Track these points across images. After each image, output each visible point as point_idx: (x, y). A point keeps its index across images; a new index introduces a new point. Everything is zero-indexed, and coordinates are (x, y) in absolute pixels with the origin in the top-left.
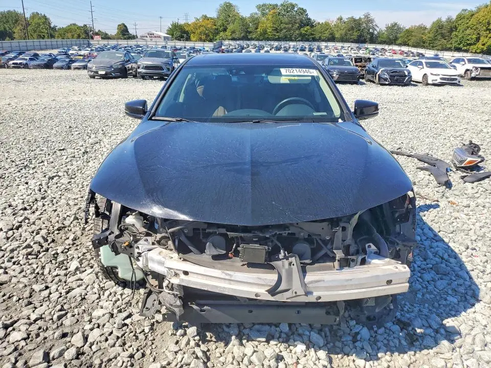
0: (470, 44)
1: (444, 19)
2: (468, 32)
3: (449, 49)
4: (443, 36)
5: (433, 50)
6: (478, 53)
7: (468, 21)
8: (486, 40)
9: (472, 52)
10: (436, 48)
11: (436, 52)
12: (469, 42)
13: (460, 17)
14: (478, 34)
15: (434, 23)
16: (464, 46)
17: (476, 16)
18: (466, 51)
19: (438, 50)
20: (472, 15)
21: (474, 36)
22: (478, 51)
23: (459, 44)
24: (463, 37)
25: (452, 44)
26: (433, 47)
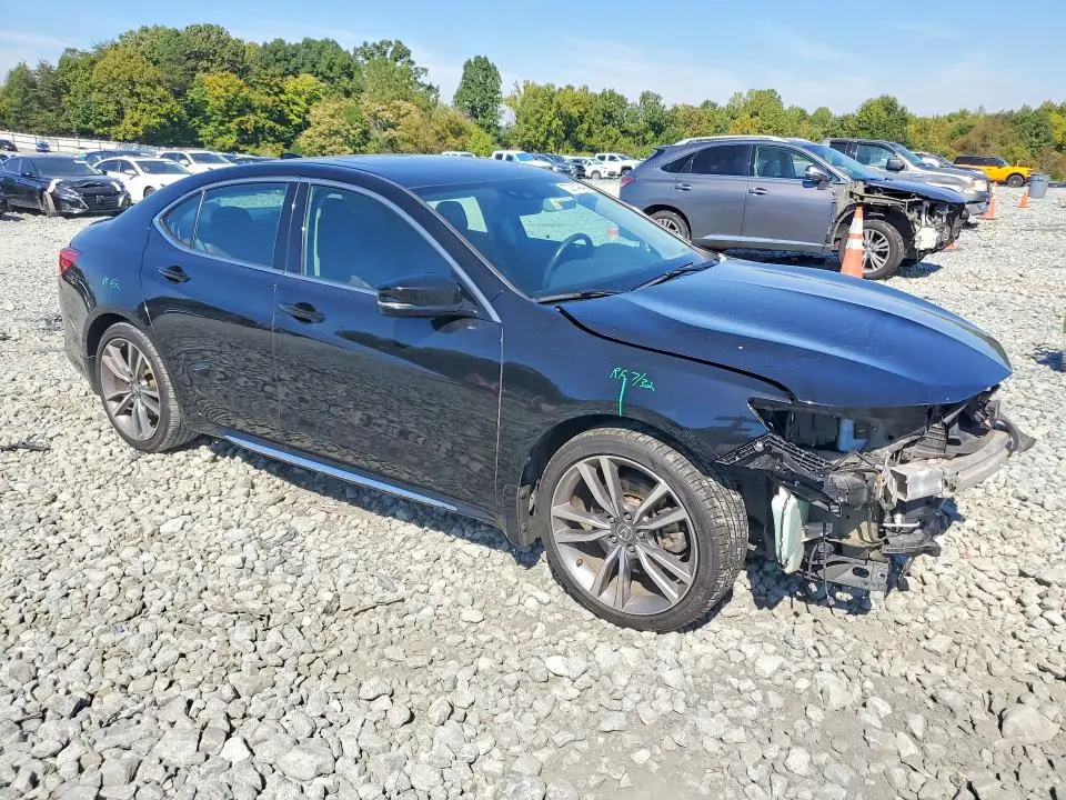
0: (108, 124)
1: (33, 66)
2: (95, 96)
3: (67, 133)
4: (43, 104)
5: (31, 133)
6: (130, 142)
7: (87, 75)
8: (137, 116)
9: (116, 140)
10: (37, 128)
11: (40, 139)
12: (104, 119)
13: (68, 64)
14: (118, 102)
15: (12, 74)
16: (97, 127)
17: (100, 64)
18: (105, 137)
19: (42, 133)
20: (93, 63)
21: (111, 107)
22: (129, 137)
23: (86, 123)
24: (88, 108)
25: (68, 120)
26: (28, 126)
